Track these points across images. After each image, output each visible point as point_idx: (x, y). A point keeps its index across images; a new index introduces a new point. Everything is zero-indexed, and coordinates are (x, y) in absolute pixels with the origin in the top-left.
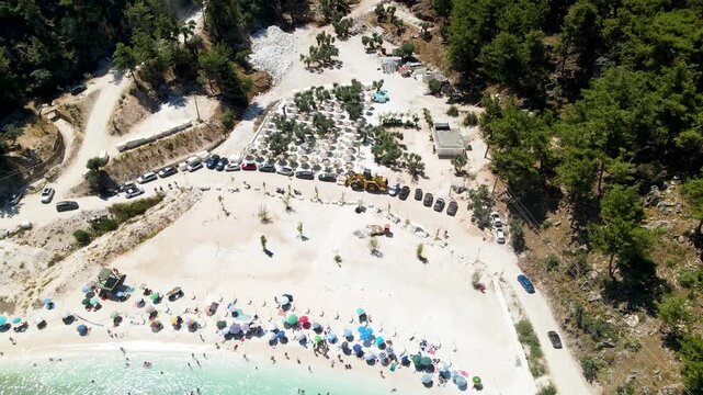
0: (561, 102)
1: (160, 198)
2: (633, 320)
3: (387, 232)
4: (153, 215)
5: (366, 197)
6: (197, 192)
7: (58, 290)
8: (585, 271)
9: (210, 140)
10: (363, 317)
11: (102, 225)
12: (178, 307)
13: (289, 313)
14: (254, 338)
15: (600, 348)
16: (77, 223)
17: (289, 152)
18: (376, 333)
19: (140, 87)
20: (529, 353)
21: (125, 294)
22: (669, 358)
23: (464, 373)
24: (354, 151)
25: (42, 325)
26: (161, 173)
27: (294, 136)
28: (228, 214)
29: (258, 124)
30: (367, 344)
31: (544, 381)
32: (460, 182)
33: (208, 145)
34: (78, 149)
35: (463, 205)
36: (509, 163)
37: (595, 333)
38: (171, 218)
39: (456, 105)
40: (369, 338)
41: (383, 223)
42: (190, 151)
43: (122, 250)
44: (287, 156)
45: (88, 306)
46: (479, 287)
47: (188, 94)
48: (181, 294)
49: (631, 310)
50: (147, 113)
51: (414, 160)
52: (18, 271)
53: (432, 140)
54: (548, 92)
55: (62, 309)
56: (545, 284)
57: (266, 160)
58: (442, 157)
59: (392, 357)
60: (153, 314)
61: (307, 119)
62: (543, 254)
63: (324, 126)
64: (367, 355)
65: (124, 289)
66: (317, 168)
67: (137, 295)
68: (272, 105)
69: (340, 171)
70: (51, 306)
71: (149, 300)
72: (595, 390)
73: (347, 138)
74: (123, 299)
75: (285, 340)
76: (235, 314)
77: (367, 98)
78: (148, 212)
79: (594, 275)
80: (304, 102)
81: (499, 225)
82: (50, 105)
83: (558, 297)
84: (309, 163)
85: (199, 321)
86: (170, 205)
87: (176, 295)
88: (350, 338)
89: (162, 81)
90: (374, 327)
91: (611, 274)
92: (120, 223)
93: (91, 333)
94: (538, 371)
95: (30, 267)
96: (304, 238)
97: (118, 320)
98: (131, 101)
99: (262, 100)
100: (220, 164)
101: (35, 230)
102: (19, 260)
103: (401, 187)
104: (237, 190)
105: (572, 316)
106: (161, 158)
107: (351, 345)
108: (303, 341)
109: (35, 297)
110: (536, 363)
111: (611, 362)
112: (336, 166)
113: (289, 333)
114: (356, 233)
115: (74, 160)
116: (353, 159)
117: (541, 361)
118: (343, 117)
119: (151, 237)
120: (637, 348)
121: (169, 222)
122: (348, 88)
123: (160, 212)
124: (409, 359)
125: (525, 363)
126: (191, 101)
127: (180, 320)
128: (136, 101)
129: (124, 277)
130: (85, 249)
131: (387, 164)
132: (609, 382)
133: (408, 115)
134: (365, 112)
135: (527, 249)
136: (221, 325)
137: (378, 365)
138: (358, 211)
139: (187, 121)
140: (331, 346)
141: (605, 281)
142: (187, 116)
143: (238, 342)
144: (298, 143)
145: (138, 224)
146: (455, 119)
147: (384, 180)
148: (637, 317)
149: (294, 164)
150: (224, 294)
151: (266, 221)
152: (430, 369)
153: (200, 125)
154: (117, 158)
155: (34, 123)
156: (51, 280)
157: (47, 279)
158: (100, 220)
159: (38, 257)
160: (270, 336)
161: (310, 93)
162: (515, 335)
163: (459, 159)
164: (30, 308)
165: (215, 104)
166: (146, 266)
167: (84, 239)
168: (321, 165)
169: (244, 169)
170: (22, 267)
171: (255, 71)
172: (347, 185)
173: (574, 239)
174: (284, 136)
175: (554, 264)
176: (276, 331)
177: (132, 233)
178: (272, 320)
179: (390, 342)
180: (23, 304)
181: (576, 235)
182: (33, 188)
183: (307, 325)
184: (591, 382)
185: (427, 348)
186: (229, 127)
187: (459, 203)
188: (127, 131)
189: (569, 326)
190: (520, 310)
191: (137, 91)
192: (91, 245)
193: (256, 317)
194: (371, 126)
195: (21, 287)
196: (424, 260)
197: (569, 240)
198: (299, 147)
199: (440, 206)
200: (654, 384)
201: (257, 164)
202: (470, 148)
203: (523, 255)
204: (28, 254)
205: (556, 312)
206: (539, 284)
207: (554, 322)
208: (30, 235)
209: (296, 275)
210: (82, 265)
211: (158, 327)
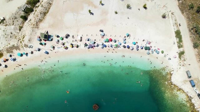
7: (29, 41)
11: (28, 11)
13: (105, 37)
16: (19, 13)
20: (178, 41)
21: (51, 38)
23: (158, 49)
31: (181, 49)
38: (51, 2)
43: (41, 21)
46: (164, 17)
48: (69, 35)
52: (11, 35)
56: (187, 14)
59: (138, 47)
65: (50, 36)
72: (195, 51)
74: (52, 40)
75: (106, 46)
76: (88, 40)
87: (67, 36)
90: (132, 38)
92: (33, 8)
94: (179, 47)
95: (14, 33)
96: (102, 4)
97: (54, 47)
101: (7, 18)
102: (9, 31)
105: (194, 28)
107: (126, 45)
108: (111, 46)
109: (23, 43)
110: (180, 44)
113: (107, 44)
117: (181, 44)
119: (48, 12)
121: (51, 4)
125: (176, 44)
127: (72, 45)
129: (47, 32)
130: (27, 21)
136: (86, 45)
137: (134, 50)
140: (120, 46)
143: (92, 49)
145: (40, 7)
152: (149, 49)
157: (22, 36)
158: (26, 9)
159: (15, 29)
160: (101, 46)
162: (174, 35)
164: (24, 48)
166: (52, 26)
167: (25, 18)
170: (11, 33)
175: (192, 7)
177: (41, 13)
179: (137, 43)
180: (21, 46)
183: (111, 40)
184: (195, 48)
185: (148, 43)
189: (192, 31)
190: (177, 26)
193: (95, 40)
195: (16, 40)
196: (146, 8)
203: (181, 1)
204: (10, 29)
205: (189, 25)
206: (185, 13)
207: (187, 28)
208: (6, 22)
209: (103, 21)
210: (31, 30)
211: (67, 48)
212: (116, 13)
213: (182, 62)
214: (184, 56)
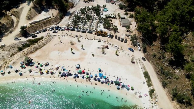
0: (158, 11)
1: (42, 38)
2: (177, 71)
3: (107, 48)
4: (40, 43)
5: (101, 38)
6: (53, 36)
7: (13, 63)
8: (164, 57)
9: (56, 22)
10: (100, 71)
11: (25, 45)
12: (48, 68)
13: (79, 70)
14: (69, 76)
15: (168, 79)
16: (18, 45)
17: (79, 25)
18: (104, 75)
19: (35, 6)
20: (147, 80)
21: (33, 64)
22: (187, 81)
23: (129, 86)
24: (98, 25)
25: (9, 73)
26: (42, 31)
27: (80, 20)
28: (61, 43)
29: (70, 17)
30: (101, 78)
31: (151, 88)
32: (128, 33)
33: (56, 23)
34: (18, 24)
35: (129, 40)
36: (142, 27)
37: (166, 74)
38: (45, 43)
39: (127, 12)
40: (102, 77)
41: (106, 45)
42: (50, 25)
43: (31, 52)
44: (78, 26)
45: (22, 68)
46: (133, 63)
47: (49, 8)
48: (48, 64)
49: (176, 68)
50: (38, 14)
51: (115, 27)
52: (2, 58)
53: (120, 22)
54: (154, 8)
55: (15, 68)
56: (152, 62)
57: (72, 27)
58: (123, 26)
59: (108, 81)
60: (41, 70)
61: (84, 16)
62: (152, 53)
63: (89, 18)
64: (101, 81)
65: (32, 63)
66: (87, 30)
67: (36, 65)
68: (74, 12)
69: (93, 31)
70: (12, 67)
71: (39, 66)
72: (166, 90)
73: (95, 21)
74: (32, 66)
75: (78, 77)
76: (64, 70)
77: (102, 10)
78: (39, 42)
79: (166, 59)
80: (83, 11)
81: (139, 45)
82: (9, 11)
83: (155, 65)
84: (85, 28)
85: (54, 72)
86: (45, 40)
87: (47, 65)
88: (97, 76)
89: (42, 5)
90: (103, 73)
91: (171, 58)
92: (31, 45)
93: (23, 75)
94: (149, 85)
95: (5, 57)
96: (83, 49)
97: (31, 72)
98: (33, 10)
99: (71, 11)
100: (59, 28)
101: (6, 46)
102: (2, 55)
103: (111, 35)
104: (64, 36)
105: (159, 70)
106: (42, 27)
107: (97, 78)
108: (83, 77)
109: (7, 65)
110: (149, 83)
111: (170, 82)
112: (92, 29)
113: (79, 75)
114: (98, 48)
115: (17, 27)
116: (97, 27)
117: (150, 82)
118: (95, 15)
119: (40, 49)
120: (178, 79)
121: (45, 45)
122: (96, 7)
123: (42, 42)
124: (113, 82)
125: (146, 83)
126: (50, 10)
127: (48, 71)
128: (34, 11)
129: (32, 60)
130: (21, 52)
131: (107, 28)
132: (170, 88)
133: (113, 15)
134: (101, 14)
135: (147, 52)
136: (60, 73)
137: (104, 84)
138: (99, 41)
139: (49, 16)
140: (91, 79)
141: (169, 60)
142: (49, 15)
143: (65, 77)
144: (81, 23)
145: (36, 45)
146: (127, 16)
147: (106, 33)
148: (178, 70)
149: (80, 29)
150: (61, 64)
151: (72, 44)
152: (119, 85)
153: (53, 17)
154: (29, 27)
155: (5, 16)
156: (11, 60)
157: (10, 60)
158: (25, 44)
159: (7, 54)
160: (74, 76)
161: (85, 8)
162: (143, 75)
163: (128, 27)
164: (6, 68)
165: (58, 11)
166: (38, 57)
167: (20, 49)
168: (88, 29)
169: (66, 30)
170: (3, 57)
171: (69, 2)
172: (96, 34)
173: (161, 49)
174: (78, 20)
175: (155, 56)
176: (75, 74)
177: (34, 48)
178: (74, 71)
179: (108, 78)
180: (4, 67)
181: (161, 48)
182: (5, 35)
183: (84, 73)
184: (164, 88)
185: (118, 79)
186: (61, 18)
187: (128, 40)
188: (32, 19)
189: (159, 73)
190: (145, 69)
191: (35, 7)
192: (22, 51)
193: (70, 71)
194: (102, 18)
195: (3, 62)
196: (118, 55)
197: (159, 49)
198: (82, 24)
199: (122, 40)
200: (182, 88)
201: (70, 29)
202: (131, 24)
203: (146, 54)
204: (4, 53)
205: (155, 69)
206: (150, 61)
207: (154, 72)
208: (5, 48)
209: (81, 59)
210: (20, 56)
211: (42, 73)
212: (93, 55)
213: (153, 100)
214: (154, 94)
